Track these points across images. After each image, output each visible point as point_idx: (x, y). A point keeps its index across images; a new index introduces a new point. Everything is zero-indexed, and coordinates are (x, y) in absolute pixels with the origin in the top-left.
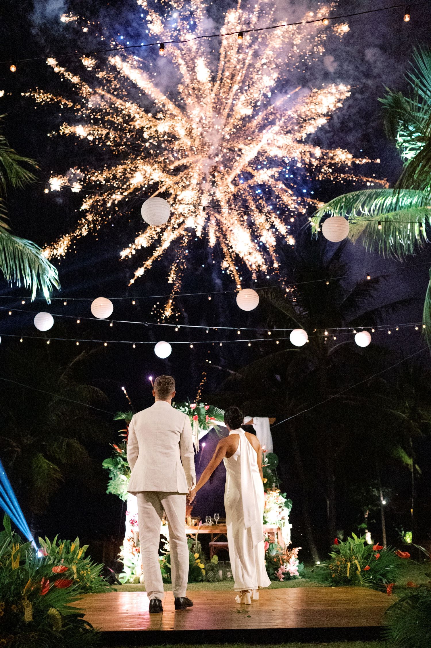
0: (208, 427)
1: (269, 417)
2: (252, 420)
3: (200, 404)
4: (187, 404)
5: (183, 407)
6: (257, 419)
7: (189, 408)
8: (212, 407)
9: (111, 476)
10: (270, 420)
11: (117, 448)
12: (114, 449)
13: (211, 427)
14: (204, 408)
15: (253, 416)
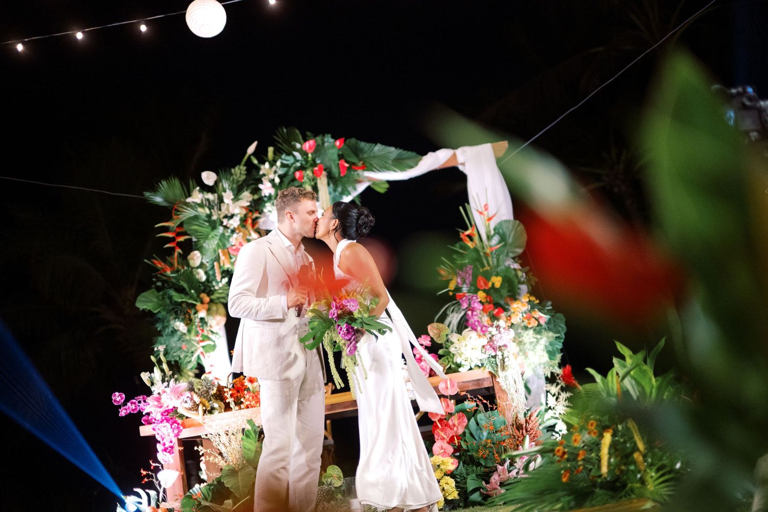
0: (355, 189)
1: (491, 142)
2: (455, 155)
3: (326, 139)
4: (298, 146)
5: (289, 154)
6: (464, 152)
7: (304, 154)
8: (353, 140)
9: (159, 327)
10: (493, 148)
11: (160, 265)
12: (157, 270)
13: (361, 188)
14: (333, 145)
15: (454, 147)
